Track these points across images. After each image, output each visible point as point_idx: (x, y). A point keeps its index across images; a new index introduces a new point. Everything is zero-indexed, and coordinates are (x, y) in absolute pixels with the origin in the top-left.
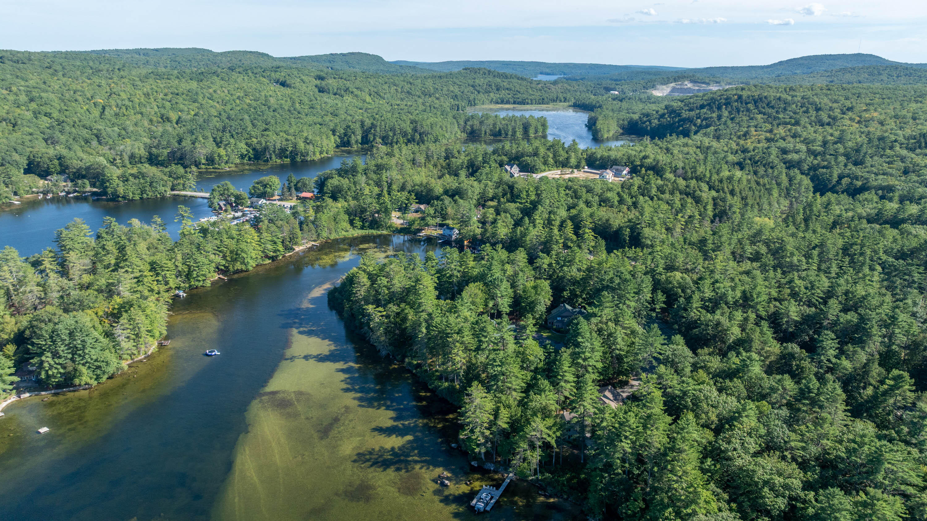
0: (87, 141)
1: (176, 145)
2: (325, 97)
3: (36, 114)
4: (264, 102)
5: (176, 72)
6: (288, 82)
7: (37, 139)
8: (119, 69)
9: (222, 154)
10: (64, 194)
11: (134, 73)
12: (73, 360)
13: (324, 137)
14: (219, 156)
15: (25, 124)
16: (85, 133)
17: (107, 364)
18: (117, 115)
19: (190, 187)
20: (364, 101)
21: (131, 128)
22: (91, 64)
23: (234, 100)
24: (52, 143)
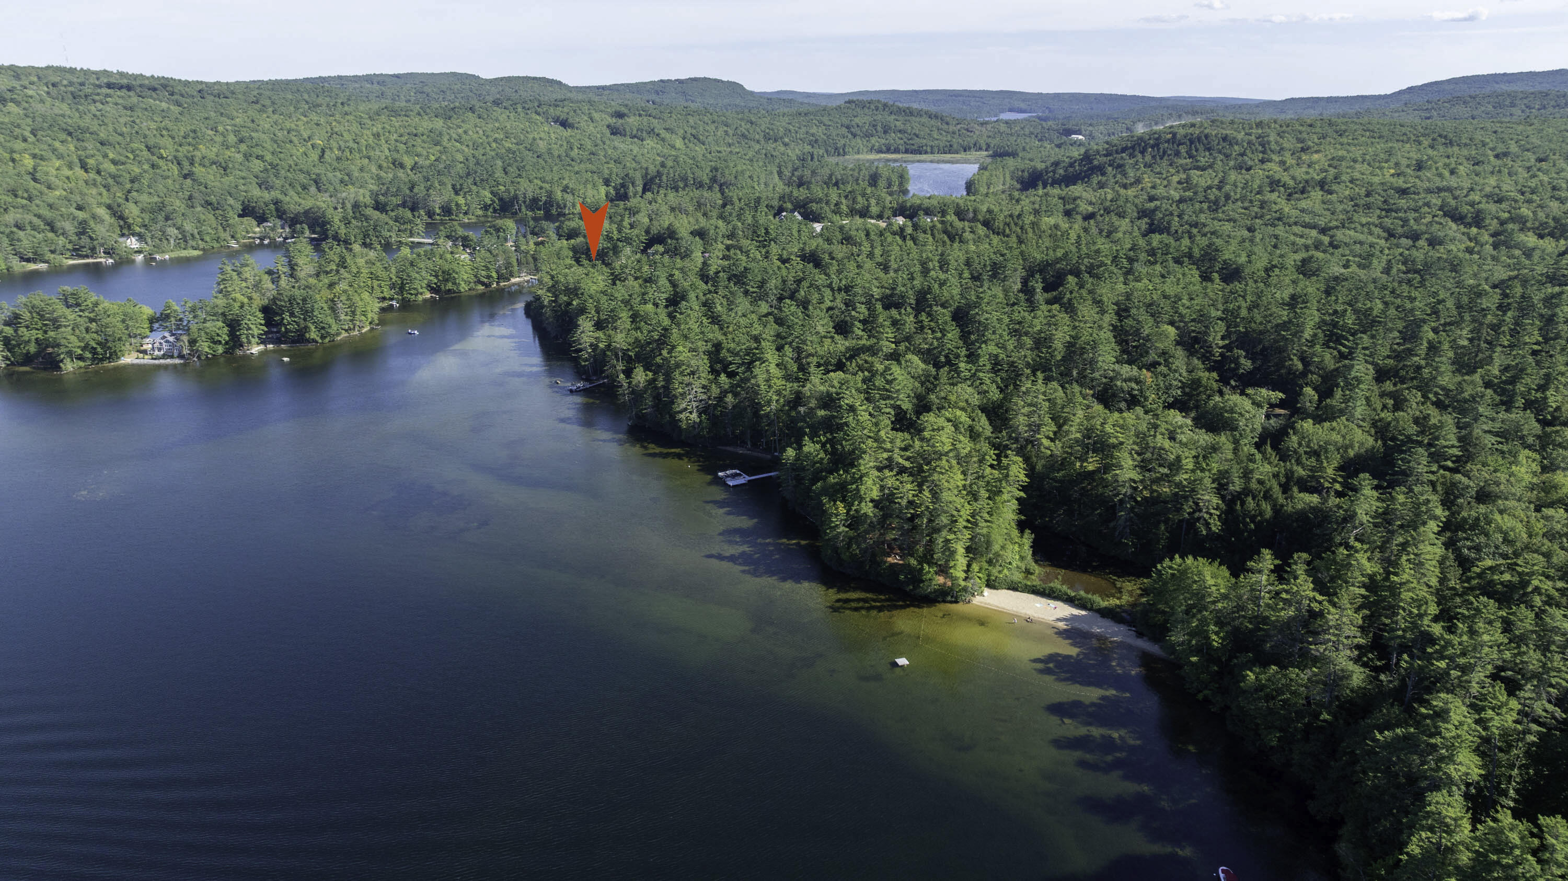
0: (304, 188)
1: (408, 192)
2: (617, 141)
3: (247, 156)
4: (529, 146)
5: (418, 107)
6: (570, 120)
7: (250, 183)
8: (342, 104)
9: (460, 202)
10: (281, 239)
11: (361, 108)
12: (305, 320)
13: (589, 186)
14: (457, 205)
15: (237, 166)
16: (302, 178)
17: (330, 327)
18: (339, 159)
19: (418, 234)
20: (673, 147)
21: (356, 174)
22: (306, 96)
23: (489, 143)
24: (266, 189)
